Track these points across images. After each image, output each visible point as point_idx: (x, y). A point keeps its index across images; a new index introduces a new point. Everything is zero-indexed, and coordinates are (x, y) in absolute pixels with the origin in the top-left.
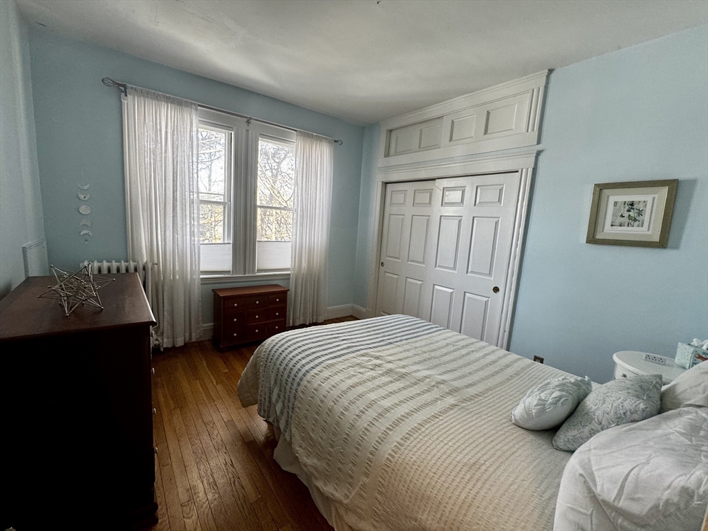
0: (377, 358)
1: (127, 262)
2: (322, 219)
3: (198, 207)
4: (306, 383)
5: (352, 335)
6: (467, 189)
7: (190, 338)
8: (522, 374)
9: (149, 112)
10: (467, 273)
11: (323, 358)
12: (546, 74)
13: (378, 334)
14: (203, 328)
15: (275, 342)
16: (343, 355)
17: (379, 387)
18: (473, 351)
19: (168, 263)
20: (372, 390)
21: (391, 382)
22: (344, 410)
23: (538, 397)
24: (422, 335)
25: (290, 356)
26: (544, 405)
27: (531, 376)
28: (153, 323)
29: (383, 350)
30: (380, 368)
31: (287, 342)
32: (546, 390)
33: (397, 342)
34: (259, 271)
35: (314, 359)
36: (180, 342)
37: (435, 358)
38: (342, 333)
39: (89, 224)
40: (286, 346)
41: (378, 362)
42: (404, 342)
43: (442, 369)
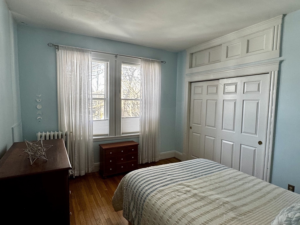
0: (188, 186)
1: (58, 132)
2: (156, 104)
3: (92, 102)
4: (148, 200)
5: (173, 172)
6: (238, 84)
7: (88, 171)
8: (278, 199)
9: (69, 56)
10: (241, 133)
11: (158, 186)
12: (282, 17)
13: (188, 171)
14: (94, 165)
15: (131, 176)
16: (168, 184)
17: (189, 204)
18: (246, 182)
19: (77, 132)
20: (185, 207)
21: (196, 202)
22: (169, 218)
23: (286, 216)
24: (215, 172)
25: (140, 184)
26: (291, 221)
27: (284, 199)
28: (70, 168)
29: (191, 182)
30: (189, 193)
31: (137, 176)
32: (291, 211)
33: (199, 176)
34: (123, 134)
35: (152, 187)
36: (83, 173)
37: (222, 187)
38: (168, 171)
39: (41, 114)
40: (137, 178)
41: (188, 189)
42: (204, 176)
43: (227, 194)
